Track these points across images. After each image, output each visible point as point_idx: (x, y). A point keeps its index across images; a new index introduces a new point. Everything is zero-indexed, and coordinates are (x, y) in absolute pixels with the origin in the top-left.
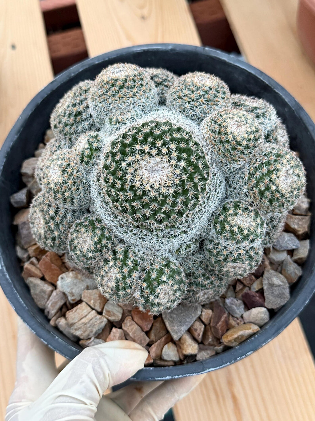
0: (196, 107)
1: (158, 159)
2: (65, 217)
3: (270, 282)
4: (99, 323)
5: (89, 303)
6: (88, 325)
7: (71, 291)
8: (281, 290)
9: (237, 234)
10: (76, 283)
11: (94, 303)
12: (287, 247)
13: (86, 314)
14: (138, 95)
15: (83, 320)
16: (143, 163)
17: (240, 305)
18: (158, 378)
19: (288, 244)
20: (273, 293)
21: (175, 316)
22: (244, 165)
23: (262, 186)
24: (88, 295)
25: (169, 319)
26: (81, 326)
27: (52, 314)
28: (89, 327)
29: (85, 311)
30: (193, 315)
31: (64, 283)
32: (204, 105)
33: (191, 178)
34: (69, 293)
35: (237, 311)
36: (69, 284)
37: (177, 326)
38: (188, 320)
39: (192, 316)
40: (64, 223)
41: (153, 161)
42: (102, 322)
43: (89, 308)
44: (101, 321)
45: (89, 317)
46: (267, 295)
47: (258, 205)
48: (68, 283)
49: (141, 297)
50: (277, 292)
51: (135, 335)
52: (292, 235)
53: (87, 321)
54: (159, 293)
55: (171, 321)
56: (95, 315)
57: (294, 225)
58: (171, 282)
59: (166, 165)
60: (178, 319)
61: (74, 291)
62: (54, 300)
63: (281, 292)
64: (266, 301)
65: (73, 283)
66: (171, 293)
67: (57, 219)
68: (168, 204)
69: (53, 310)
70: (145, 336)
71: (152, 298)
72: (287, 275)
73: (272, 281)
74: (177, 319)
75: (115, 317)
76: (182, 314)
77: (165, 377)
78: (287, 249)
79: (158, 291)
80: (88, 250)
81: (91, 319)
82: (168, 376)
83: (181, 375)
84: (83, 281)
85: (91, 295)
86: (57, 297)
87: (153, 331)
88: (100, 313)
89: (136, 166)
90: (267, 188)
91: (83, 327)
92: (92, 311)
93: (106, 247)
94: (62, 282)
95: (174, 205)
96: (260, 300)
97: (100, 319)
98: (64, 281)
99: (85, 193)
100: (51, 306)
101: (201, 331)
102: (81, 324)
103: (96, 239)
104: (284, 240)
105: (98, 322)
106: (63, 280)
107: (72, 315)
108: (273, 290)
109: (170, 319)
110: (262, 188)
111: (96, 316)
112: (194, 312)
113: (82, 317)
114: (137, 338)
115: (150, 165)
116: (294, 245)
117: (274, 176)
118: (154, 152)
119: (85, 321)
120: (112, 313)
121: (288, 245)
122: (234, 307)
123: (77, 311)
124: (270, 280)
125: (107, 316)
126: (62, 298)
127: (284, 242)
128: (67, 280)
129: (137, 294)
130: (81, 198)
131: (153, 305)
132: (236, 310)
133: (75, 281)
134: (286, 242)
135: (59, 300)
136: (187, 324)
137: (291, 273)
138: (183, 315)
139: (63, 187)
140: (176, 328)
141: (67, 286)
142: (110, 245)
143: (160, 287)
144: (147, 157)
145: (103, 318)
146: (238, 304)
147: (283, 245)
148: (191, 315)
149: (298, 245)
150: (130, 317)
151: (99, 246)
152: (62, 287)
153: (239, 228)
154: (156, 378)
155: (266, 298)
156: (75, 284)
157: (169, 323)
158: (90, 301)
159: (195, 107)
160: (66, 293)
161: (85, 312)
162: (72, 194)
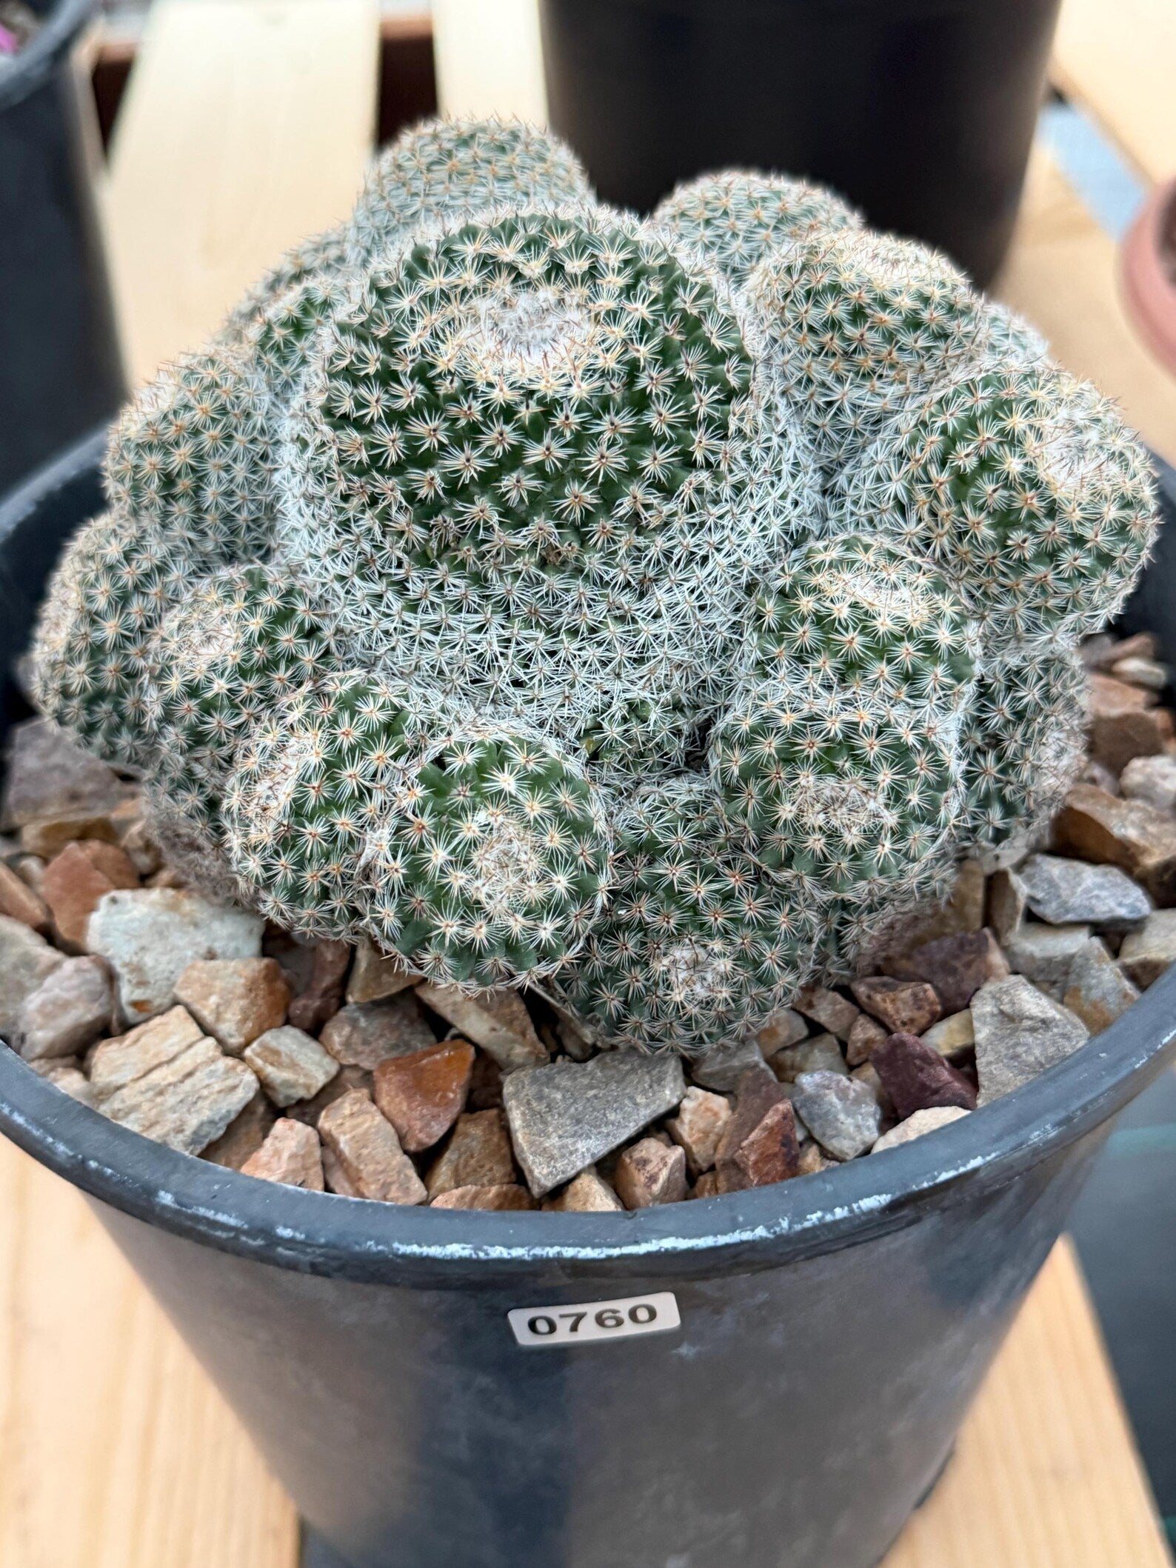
0: (735, 235)
1: (548, 294)
2: (162, 569)
3: (1006, 1008)
4: (220, 1092)
5: (196, 1007)
6: (171, 1100)
7: (135, 959)
8: (1054, 1043)
9: (846, 629)
10: (167, 925)
11: (218, 1006)
12: (1092, 910)
13: (176, 1049)
14: (523, 179)
15: (155, 1077)
16: (482, 305)
17: (857, 1101)
18: (409, 1244)
19: (1097, 897)
20: (1016, 1057)
21: (559, 1096)
22: (901, 399)
23: (967, 456)
24: (204, 976)
25: (528, 1103)
26: (140, 1098)
27: (33, 1045)
28: (173, 1109)
29: (175, 1039)
30: (640, 1099)
31: (116, 918)
32: (763, 231)
33: (666, 355)
34: (126, 965)
35: (847, 1123)
36: (136, 924)
37: (560, 1137)
38: (612, 1117)
39: (636, 1104)
40: (153, 590)
41: (524, 301)
42: (234, 1088)
43: (193, 1029)
44: (230, 1082)
45: (186, 1062)
46: (989, 1063)
47: (950, 556)
48: (132, 920)
49: (394, 850)
50: (1037, 1052)
51: (365, 1152)
52: (1115, 871)
53: (171, 1079)
54: (474, 844)
55: (534, 1113)
56: (211, 1054)
57: (1124, 826)
58: (534, 807)
59: (574, 315)
60: (572, 1110)
61: (149, 960)
62: (57, 991)
63: (1051, 1050)
64: (982, 1091)
65: (155, 923)
66: (533, 864)
67: (128, 575)
68: (558, 434)
69: (40, 1028)
70: (412, 1172)
71: (438, 855)
72: (1087, 1007)
73: (1012, 1003)
74: (566, 1110)
75: (295, 1072)
76: (591, 1093)
77: (443, 1245)
78: (1092, 917)
79: (470, 828)
80: (213, 667)
81: (190, 1074)
82: (458, 1242)
83: (522, 1246)
84: (196, 925)
85: (214, 978)
86: (75, 981)
87: (449, 1156)
88: (235, 1053)
89: (455, 309)
90: (986, 464)
91: (146, 1106)
92: (202, 1039)
93: (292, 659)
94: (108, 914)
95: (581, 440)
96: (957, 1085)
97: (229, 1070)
98: (119, 912)
99: (254, 467)
100: (41, 1010)
101: (665, 1164)
102: (142, 1093)
103: (256, 624)
104: (1079, 885)
105: (217, 1087)
106: (114, 908)
107: (115, 1055)
108: (1017, 1044)
109: (534, 1104)
110: (970, 464)
111: (213, 1061)
112: (644, 1092)
113: (155, 1062)
114: (371, 1168)
115: (510, 315)
116: (1120, 905)
117: (1017, 422)
118: (535, 267)
119: (164, 1079)
120: (285, 1059)
121: (1094, 901)
122: (832, 1097)
123: (143, 1040)
124: (1006, 999)
125: (259, 1062)
126: (94, 997)
127: (1079, 890)
128: (130, 911)
129: (378, 843)
130: (233, 487)
131: (440, 896)
132: (842, 1117)
133: (164, 918)
134: (1087, 891)
135: (78, 998)
136: (605, 1130)
137: (1104, 998)
138: (595, 1096)
139: (174, 428)
140: (554, 1140)
141: (126, 933)
142: (309, 657)
143: (482, 816)
144: (503, 284)
145: (240, 1067)
146: (852, 1094)
147: (1075, 901)
148: (632, 1099)
149: (1139, 904)
150: (365, 1091)
151: (260, 653)
152: (104, 935)
153: (854, 606)
154: (401, 1242)
155: (983, 1080)
156: (161, 932)
157: (523, 1114)
158: (206, 997)
159: (727, 237)
160: (118, 966)
161: (172, 1045)
162: (199, 457)
